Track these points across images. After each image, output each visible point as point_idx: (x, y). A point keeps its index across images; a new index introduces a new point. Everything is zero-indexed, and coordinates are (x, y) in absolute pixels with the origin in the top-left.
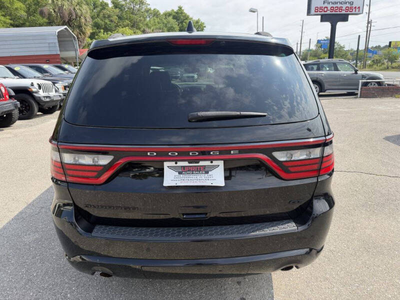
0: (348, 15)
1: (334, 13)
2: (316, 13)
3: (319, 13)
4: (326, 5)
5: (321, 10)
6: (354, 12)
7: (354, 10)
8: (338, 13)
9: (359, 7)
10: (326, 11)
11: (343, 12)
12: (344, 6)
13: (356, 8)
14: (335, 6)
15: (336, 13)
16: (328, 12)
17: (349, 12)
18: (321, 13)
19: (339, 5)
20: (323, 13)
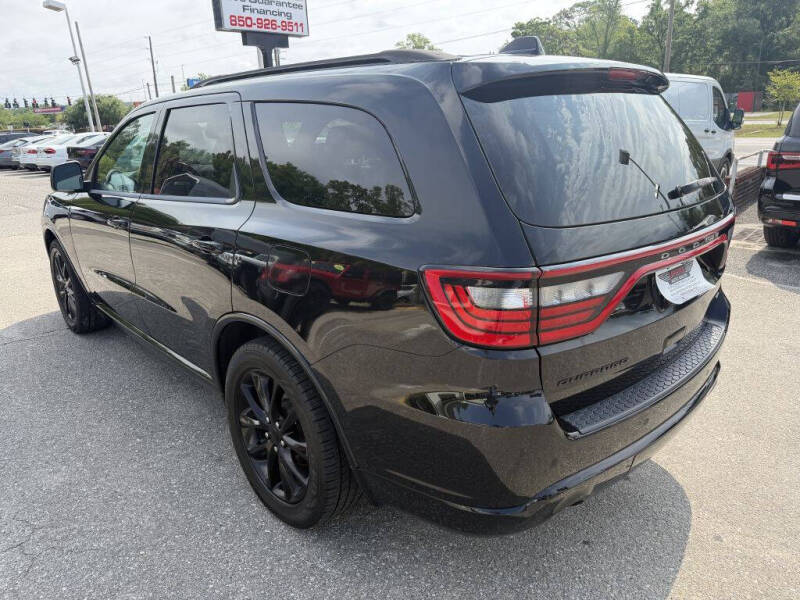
0: (287, 36)
1: (263, 30)
2: (234, 27)
3: (237, 27)
4: (247, 14)
5: (242, 23)
6: (294, 32)
7: (295, 28)
8: (271, 31)
9: (301, 25)
10: (251, 26)
11: (279, 31)
12: (279, 20)
13: (296, 24)
14: (263, 17)
15: (267, 30)
16: (254, 28)
17: (287, 32)
18: (243, 28)
19: (271, 18)
20: (245, 28)
